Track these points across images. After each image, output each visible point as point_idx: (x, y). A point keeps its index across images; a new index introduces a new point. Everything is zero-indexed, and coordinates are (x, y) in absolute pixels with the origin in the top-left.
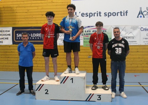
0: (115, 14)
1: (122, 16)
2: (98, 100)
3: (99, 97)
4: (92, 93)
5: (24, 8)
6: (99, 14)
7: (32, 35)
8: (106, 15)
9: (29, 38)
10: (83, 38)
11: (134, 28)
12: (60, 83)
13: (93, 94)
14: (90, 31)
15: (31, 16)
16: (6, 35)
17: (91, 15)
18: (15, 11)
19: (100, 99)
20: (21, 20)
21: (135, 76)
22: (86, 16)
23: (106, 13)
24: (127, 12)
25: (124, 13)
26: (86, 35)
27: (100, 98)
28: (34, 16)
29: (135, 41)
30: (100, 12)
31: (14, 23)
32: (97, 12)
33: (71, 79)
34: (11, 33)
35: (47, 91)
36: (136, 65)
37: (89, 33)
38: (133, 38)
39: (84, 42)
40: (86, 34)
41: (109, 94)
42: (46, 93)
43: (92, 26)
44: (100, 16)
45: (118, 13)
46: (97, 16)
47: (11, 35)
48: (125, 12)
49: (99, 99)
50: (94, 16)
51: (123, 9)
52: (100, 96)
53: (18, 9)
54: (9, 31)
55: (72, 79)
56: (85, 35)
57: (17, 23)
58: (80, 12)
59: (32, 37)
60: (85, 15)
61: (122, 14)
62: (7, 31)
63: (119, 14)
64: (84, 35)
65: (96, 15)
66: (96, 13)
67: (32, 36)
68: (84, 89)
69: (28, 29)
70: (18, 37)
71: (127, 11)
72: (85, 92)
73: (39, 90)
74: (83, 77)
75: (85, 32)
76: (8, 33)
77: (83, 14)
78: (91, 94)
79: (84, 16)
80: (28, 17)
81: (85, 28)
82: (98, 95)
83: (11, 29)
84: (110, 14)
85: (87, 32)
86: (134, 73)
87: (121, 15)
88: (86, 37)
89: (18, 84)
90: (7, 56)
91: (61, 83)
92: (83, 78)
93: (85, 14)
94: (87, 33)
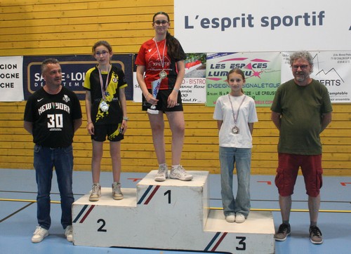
0: (289, 21)
1: (309, 25)
2: (237, 249)
3: (240, 243)
4: (223, 231)
5: (52, 8)
6: (247, 21)
7: (74, 78)
8: (267, 24)
9: (67, 84)
10: (205, 85)
11: (342, 58)
12: (136, 203)
13: (225, 234)
14: (223, 66)
15: (70, 28)
16: (7, 76)
17: (226, 23)
18: (31, 15)
19: (244, 249)
20: (44, 37)
21: (343, 184)
22: (213, 27)
23: (267, 18)
24: (321, 16)
25: (314, 17)
26: (213, 77)
27: (244, 244)
28: (79, 28)
29: (343, 93)
30: (250, 16)
31: (27, 45)
32: (243, 15)
33: (165, 194)
34: (20, 70)
35: (101, 223)
36: (346, 156)
37: (220, 70)
38: (338, 83)
39: (208, 94)
40: (212, 74)
41: (267, 235)
42: (100, 230)
43: (229, 54)
44: (251, 25)
45: (297, 18)
46: (243, 25)
47: (21, 76)
48: (317, 14)
49: (241, 246)
50: (235, 26)
51: (312, 8)
52: (244, 238)
53: (37, 9)
54: (15, 67)
55: (169, 192)
56: (210, 75)
57: (35, 44)
58: (197, 17)
59: (73, 82)
60: (211, 24)
61: (310, 20)
62: (9, 67)
63: (301, 21)
64: (207, 76)
65: (239, 22)
66: (239, 18)
67: (72, 79)
68: (202, 221)
69: (64, 61)
70: (39, 82)
71: (323, 12)
72: (202, 228)
73: (81, 222)
74: (198, 187)
75: (212, 68)
76: (13, 71)
77: (205, 21)
78: (218, 233)
79: (208, 27)
80: (64, 29)
81: (211, 58)
82: (237, 238)
83: (19, 61)
84: (276, 21)
85: (216, 68)
86: (340, 175)
87: (307, 24)
88: (214, 82)
89: (33, 202)
90: (9, 130)
91: (139, 203)
92: (199, 190)
93: (211, 22)
94: (217, 70)
